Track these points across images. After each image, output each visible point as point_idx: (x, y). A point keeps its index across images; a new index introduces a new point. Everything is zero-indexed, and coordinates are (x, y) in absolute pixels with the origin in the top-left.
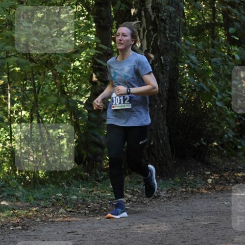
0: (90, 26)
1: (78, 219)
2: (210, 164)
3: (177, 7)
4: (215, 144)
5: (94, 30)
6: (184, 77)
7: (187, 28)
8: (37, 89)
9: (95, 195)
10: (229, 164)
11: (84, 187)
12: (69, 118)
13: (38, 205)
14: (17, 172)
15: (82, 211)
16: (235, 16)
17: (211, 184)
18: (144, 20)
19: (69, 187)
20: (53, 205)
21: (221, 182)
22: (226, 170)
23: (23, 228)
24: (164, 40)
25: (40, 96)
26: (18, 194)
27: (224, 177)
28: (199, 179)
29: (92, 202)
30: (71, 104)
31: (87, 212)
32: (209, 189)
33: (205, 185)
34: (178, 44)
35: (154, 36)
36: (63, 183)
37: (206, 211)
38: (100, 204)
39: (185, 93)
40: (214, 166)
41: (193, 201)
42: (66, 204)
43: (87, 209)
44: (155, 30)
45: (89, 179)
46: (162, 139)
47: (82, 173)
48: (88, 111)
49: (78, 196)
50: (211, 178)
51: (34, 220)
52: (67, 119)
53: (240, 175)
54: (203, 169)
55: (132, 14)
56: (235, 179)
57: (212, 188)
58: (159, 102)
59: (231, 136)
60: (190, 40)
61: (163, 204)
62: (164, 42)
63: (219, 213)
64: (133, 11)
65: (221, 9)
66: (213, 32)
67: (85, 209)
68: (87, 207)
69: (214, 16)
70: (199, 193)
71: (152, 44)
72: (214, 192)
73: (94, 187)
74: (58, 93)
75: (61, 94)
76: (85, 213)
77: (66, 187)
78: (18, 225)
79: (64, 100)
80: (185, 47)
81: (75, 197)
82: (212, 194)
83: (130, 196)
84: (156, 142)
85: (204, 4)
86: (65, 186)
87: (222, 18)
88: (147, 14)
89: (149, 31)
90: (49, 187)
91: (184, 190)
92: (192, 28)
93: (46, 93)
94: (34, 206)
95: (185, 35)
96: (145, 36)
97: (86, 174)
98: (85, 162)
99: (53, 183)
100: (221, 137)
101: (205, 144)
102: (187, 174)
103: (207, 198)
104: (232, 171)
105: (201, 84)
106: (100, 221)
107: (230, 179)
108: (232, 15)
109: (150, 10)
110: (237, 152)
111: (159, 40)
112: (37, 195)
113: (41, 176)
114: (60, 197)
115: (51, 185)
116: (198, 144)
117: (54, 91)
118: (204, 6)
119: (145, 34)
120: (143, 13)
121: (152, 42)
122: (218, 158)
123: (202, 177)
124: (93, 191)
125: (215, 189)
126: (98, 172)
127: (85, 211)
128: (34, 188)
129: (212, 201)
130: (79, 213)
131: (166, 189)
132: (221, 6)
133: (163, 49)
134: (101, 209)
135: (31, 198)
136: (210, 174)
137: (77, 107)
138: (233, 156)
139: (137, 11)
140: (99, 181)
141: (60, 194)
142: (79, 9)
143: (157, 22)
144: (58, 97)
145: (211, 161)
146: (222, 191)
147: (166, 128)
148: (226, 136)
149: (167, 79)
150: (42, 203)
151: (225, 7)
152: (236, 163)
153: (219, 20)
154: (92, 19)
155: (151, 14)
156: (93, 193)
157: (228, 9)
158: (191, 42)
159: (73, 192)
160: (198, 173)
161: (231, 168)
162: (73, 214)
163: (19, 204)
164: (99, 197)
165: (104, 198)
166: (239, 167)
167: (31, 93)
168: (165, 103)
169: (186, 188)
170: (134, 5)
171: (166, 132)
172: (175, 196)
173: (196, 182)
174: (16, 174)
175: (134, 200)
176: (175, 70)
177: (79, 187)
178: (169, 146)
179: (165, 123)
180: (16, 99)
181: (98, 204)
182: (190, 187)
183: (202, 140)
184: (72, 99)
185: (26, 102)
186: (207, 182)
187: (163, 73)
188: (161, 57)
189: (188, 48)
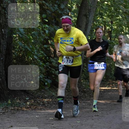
2: (29, 94)
6: (16, 42)
10: (40, 93)
16: (47, 7)
17: (29, 105)
21: (34, 104)
22: (38, 97)
24: (4, 20)
27: (37, 101)
28: (22, 102)
33: (26, 106)
37: (25, 121)
40: (31, 95)
41: (18, 115)
46: (2, 78)
50: (29, 102)
53: (46, 100)
54: (25, 96)
56: (43, 103)
57: (29, 108)
59: (42, 78)
63: (32, 122)
70: (21, 110)
72: (30, 110)
82: (29, 111)
91: (13, 108)
102: (15, 99)
103: (26, 113)
104: (42, 98)
105: (26, 47)
107: (40, 102)
108: (45, 7)
110: (45, 87)
111: (2, 20)
118: (29, 1)
123: (24, 101)
125: (31, 108)
129: (29, 115)
131: (2, 108)
132: (39, 1)
133: (4, 25)
136: (28, 99)
138: (42, 89)
146: (35, 109)
147: (4, 71)
149: (6, 43)
151: (41, 2)
152: (44, 93)
157: (43, 3)
160: (22, 98)
161: (41, 96)
166: (46, 96)
168: (4, 57)
169: (14, 107)
171: (4, 74)
172: (7, 112)
173: (20, 104)
176: (11, 38)
178: (5, 82)
179: (3, 68)
182: (17, 107)
186: (27, 104)
187: (3, 39)
188: (3, 30)
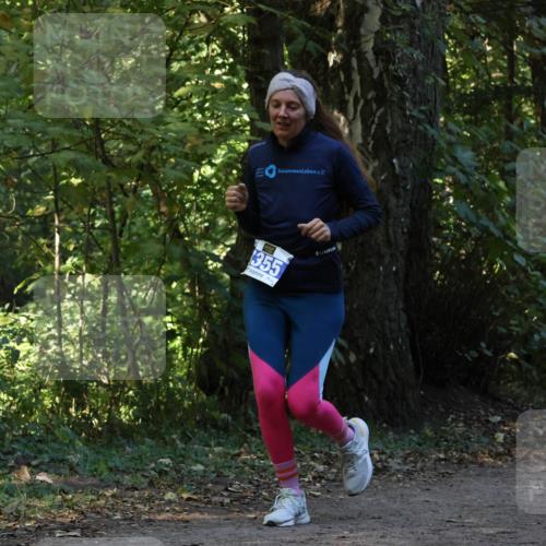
0: (237, 89)
1: (206, 516)
2: (499, 400)
3: (430, 50)
4: (513, 355)
5: (246, 97)
6: (445, 204)
7: (451, 96)
8: (118, 225)
9: (245, 463)
11: (219, 444)
12: (188, 291)
13: (118, 484)
14: (72, 410)
15: (215, 499)
17: (502, 445)
18: (356, 77)
19: (186, 444)
20: (151, 484)
23: (83, 535)
24: (399, 122)
25: (124, 241)
26: (74, 458)
28: (475, 433)
29: (237, 478)
30: (194, 261)
31: (227, 501)
32: (498, 455)
33: (490, 447)
34: (432, 131)
35: (378, 114)
36: (174, 436)
37: (492, 503)
38: (256, 483)
39: (445, 239)
40: (509, 404)
41: (462, 481)
42: (181, 482)
43: (225, 494)
44: (381, 100)
45: (231, 428)
46: (395, 341)
47: (216, 414)
48: (231, 276)
49: (206, 466)
50: (503, 431)
51: (108, 516)
52: (184, 294)
54: (486, 410)
55: (331, 64)
57: (504, 454)
58: (387, 259)
60: (457, 123)
61: (395, 486)
62: (400, 127)
64: (332, 58)
65: (527, 55)
66: (509, 107)
67: (222, 495)
68: (226, 490)
69: (512, 70)
70: (475, 463)
71: (373, 131)
72: (509, 462)
73: (241, 446)
74: (164, 235)
75: (172, 237)
76: (222, 504)
77: (180, 445)
78: (74, 528)
79: (177, 251)
80: (448, 137)
81: (200, 467)
82: (505, 466)
83: (321, 468)
84: (380, 349)
85: (489, 44)
86: (178, 442)
87: (529, 76)
88: (364, 64)
89: (367, 102)
90: (143, 443)
91: (442, 456)
92: (463, 97)
93: (139, 235)
94: (108, 486)
95: (448, 112)
96: (358, 114)
97: (224, 415)
98: (222, 391)
99: (152, 435)
100: (526, 339)
101: (489, 353)
102: (450, 420)
103: (495, 475)
105: (485, 221)
106: (255, 521)
109: (370, 56)
111: (390, 124)
112: (117, 461)
113: (124, 419)
114: (167, 466)
115: (147, 440)
116: (475, 354)
117: (155, 230)
118: (489, 48)
119: (359, 108)
120: (354, 62)
121: (374, 126)
122: (518, 387)
123: (483, 429)
124: (239, 455)
125: (511, 456)
126: (250, 412)
127: (221, 499)
128: (109, 444)
129: (504, 482)
130: (209, 502)
131: (401, 454)
132: (529, 49)
133: (398, 143)
134: (257, 495)
135: (102, 467)
136: (499, 422)
137: (207, 266)
139: (340, 56)
140: (253, 433)
141: (167, 461)
142: (213, 51)
143: (386, 84)
144: (164, 243)
145: (502, 393)
147: (404, 317)
148: (536, 337)
149: (406, 209)
150: (127, 479)
151: (536, 51)
153: (524, 80)
154: (242, 74)
155: (373, 64)
156: (239, 459)
157: (543, 55)
158: (460, 127)
159: (196, 455)
160: (475, 418)
162: (195, 504)
163: (74, 479)
164: (253, 467)
165: (265, 471)
167: (104, 234)
168: (402, 261)
169: (446, 453)
170: (336, 44)
171: (403, 325)
172: (422, 470)
173: (469, 438)
174: (69, 414)
175: (331, 476)
176: (426, 187)
177: (209, 446)
178: (410, 357)
179: (401, 306)
180: (71, 247)
181: (250, 483)
182: (456, 450)
183: (483, 345)
184: (195, 250)
185: (94, 254)
186: (494, 439)
187: (397, 196)
188: (395, 161)
189: (453, 139)
